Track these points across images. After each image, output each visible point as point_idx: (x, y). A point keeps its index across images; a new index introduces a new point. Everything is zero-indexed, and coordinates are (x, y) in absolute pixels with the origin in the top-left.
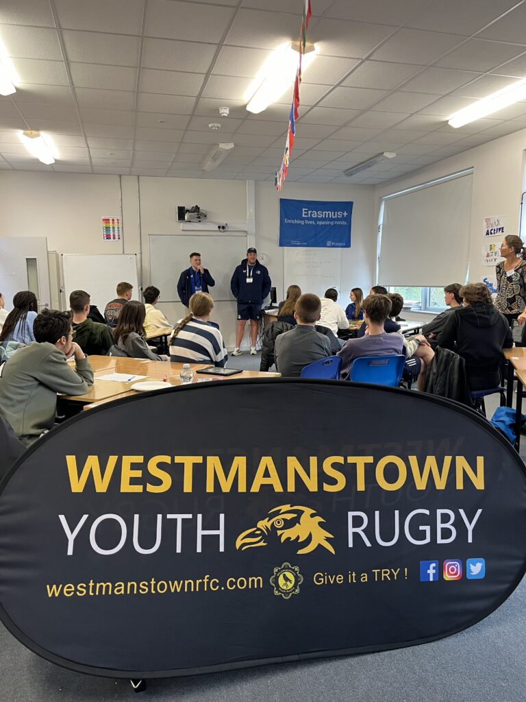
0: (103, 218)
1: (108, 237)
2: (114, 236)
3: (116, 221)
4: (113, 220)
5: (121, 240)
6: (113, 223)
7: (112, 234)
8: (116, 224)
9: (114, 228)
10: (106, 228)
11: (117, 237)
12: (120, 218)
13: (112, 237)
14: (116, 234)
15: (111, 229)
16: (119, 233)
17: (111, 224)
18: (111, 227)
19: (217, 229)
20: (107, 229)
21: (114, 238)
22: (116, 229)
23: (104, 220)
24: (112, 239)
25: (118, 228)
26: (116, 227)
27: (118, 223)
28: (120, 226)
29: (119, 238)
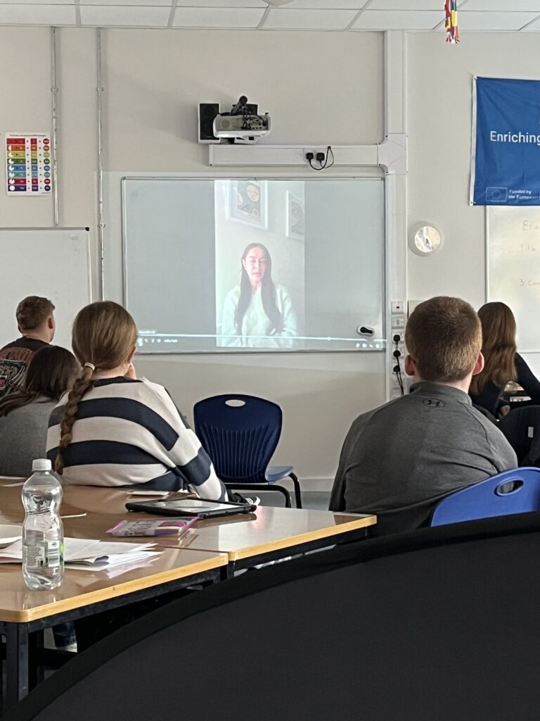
0: (8, 136)
1: (20, 185)
2: (35, 182)
3: (40, 145)
4: (34, 141)
5: (53, 194)
6: (34, 149)
7: (29, 178)
8: (40, 151)
9: (34, 161)
10: (16, 161)
11: (41, 185)
12: (51, 136)
13: (29, 185)
14: (41, 179)
15: (28, 165)
16: (47, 174)
17: (28, 151)
18: (28, 158)
19: (303, 161)
20: (19, 164)
21: (35, 188)
22: (41, 165)
23: (10, 141)
24: (29, 191)
25: (47, 162)
26: (41, 159)
27: (47, 148)
28: (52, 159)
29: (47, 189)
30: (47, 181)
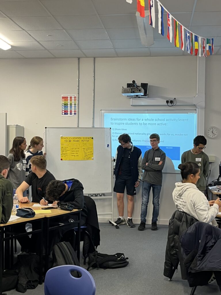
1: (66, 113)
4: (71, 98)
7: (69, 110)
8: (73, 101)
9: (71, 104)
10: (65, 104)
12: (76, 95)
15: (69, 106)
16: (75, 109)
17: (69, 101)
18: (69, 103)
19: (165, 103)
22: (73, 106)
23: (63, 98)
24: (69, 115)
25: (75, 104)
29: (75, 114)
30: (75, 111)
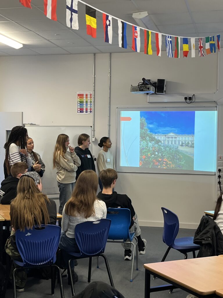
0: (78, 93)
1: (81, 111)
2: (87, 109)
3: (89, 96)
4: (87, 95)
5: (92, 114)
6: (87, 98)
7: (85, 108)
8: (89, 98)
9: (87, 102)
11: (89, 110)
12: (92, 93)
13: (85, 110)
14: (89, 108)
15: (85, 103)
16: (91, 107)
17: (85, 98)
18: (85, 101)
20: (81, 103)
21: (87, 112)
22: (89, 103)
23: (79, 95)
24: (85, 113)
25: (91, 102)
26: (89, 101)
27: (91, 97)
28: (92, 101)
29: (91, 112)
30: (91, 109)
